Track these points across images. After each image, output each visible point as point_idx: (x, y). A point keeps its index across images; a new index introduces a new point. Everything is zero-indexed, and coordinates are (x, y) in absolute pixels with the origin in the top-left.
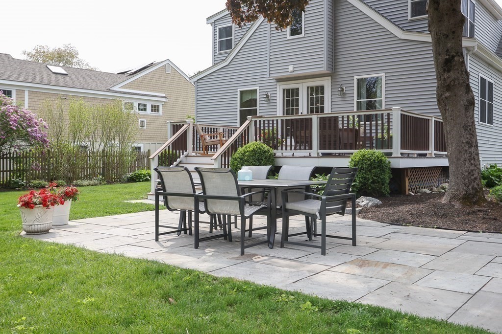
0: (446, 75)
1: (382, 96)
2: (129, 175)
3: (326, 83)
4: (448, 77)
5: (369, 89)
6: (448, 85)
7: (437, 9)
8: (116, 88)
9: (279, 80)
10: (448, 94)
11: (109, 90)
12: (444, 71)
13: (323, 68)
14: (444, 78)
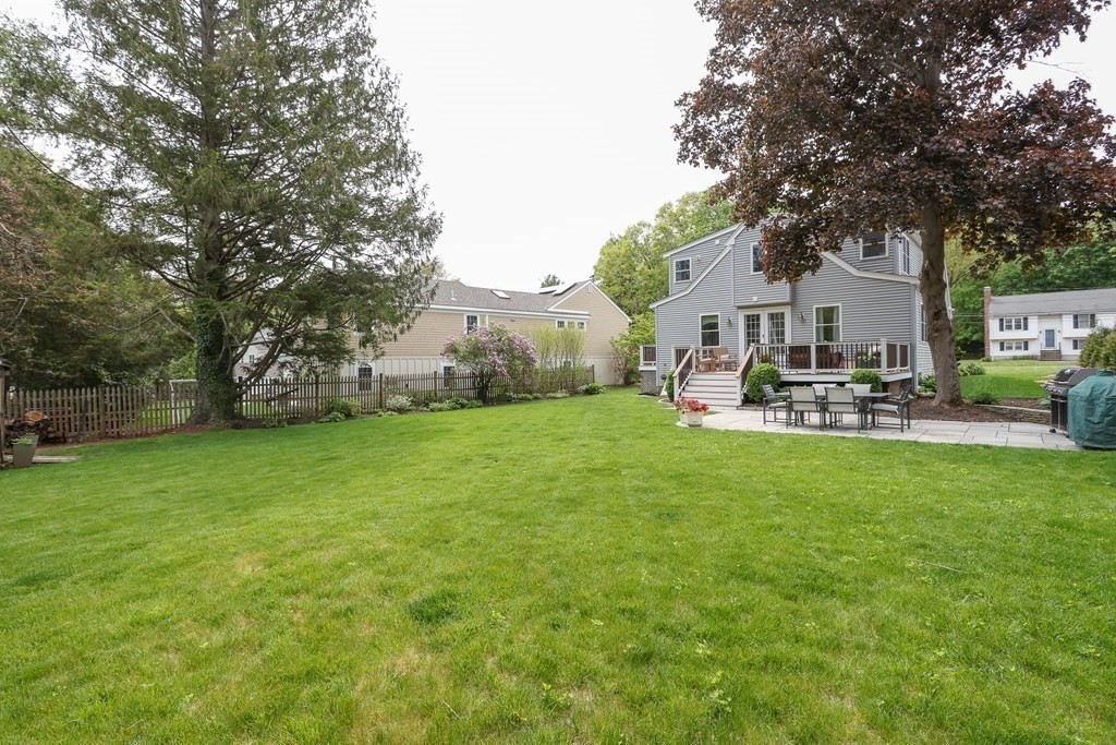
0: (935, 322)
1: (840, 323)
2: (584, 387)
3: (787, 311)
5: (828, 315)
8: (551, 309)
9: (739, 308)
11: (546, 312)
13: (787, 299)
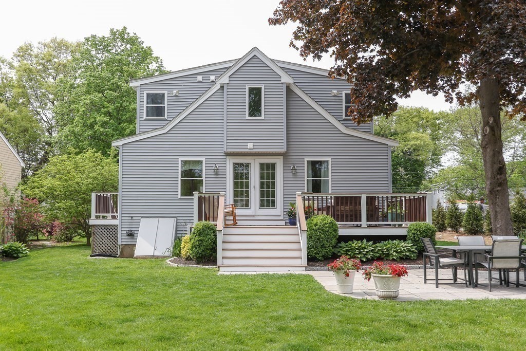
1: (330, 178)
3: (279, 162)
4: (501, 178)
6: (500, 183)
7: (494, 135)
9: (230, 154)
10: (499, 188)
12: (498, 174)
13: (284, 149)
14: (498, 178)
